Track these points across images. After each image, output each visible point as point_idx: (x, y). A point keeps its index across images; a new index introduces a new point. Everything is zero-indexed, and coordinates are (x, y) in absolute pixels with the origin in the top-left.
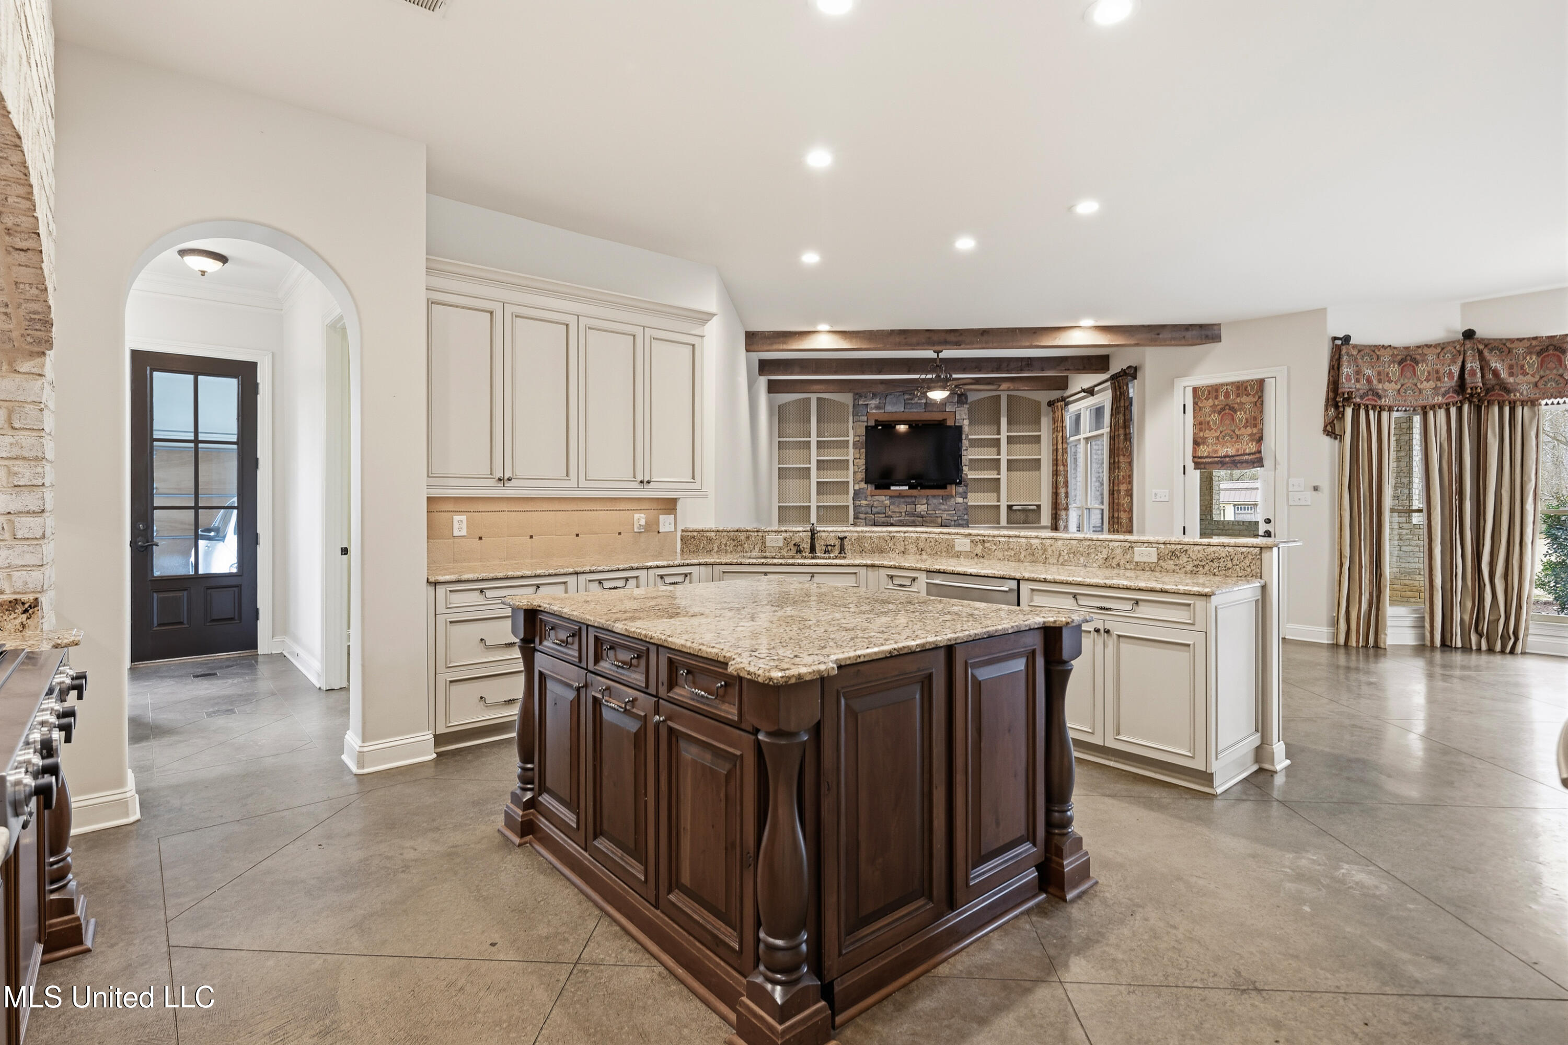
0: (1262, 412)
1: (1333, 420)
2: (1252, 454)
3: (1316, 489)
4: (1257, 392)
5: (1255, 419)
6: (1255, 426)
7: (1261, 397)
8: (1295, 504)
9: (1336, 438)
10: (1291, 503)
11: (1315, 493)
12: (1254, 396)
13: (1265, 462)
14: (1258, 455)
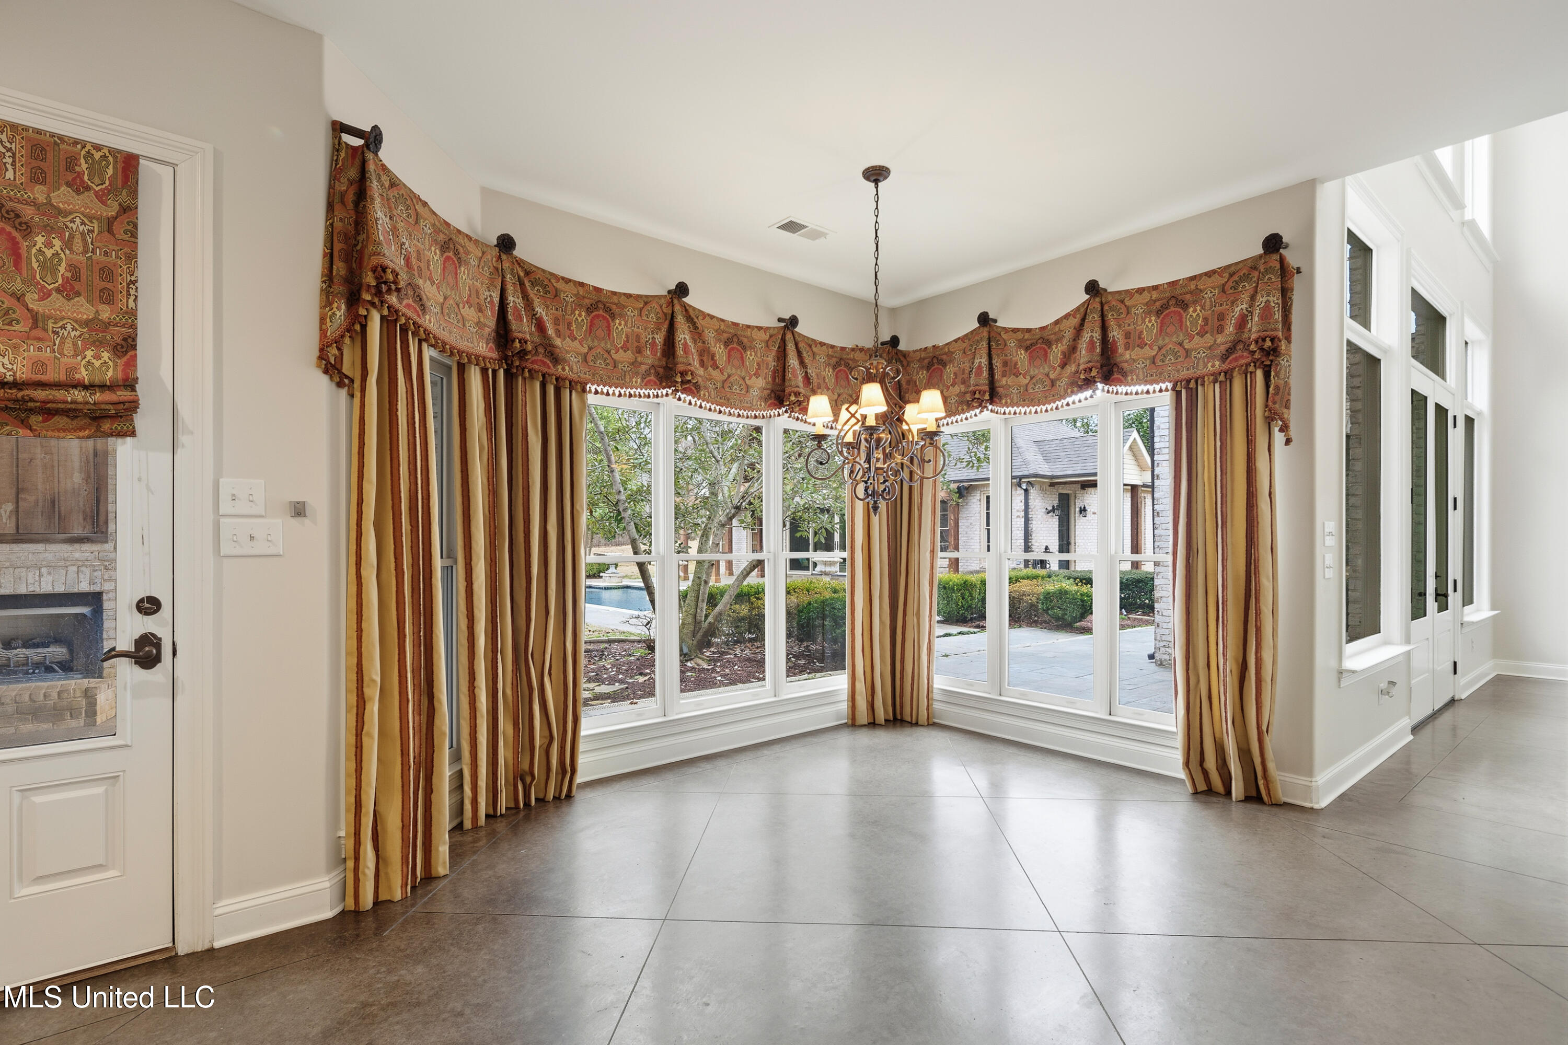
0: (132, 257)
1: (342, 336)
2: (103, 387)
3: (299, 510)
4: (112, 190)
5: (107, 273)
6: (107, 297)
7: (129, 210)
8: (238, 551)
9: (340, 385)
10: (225, 549)
11: (295, 522)
12: (101, 197)
13: (140, 421)
14: (123, 395)
